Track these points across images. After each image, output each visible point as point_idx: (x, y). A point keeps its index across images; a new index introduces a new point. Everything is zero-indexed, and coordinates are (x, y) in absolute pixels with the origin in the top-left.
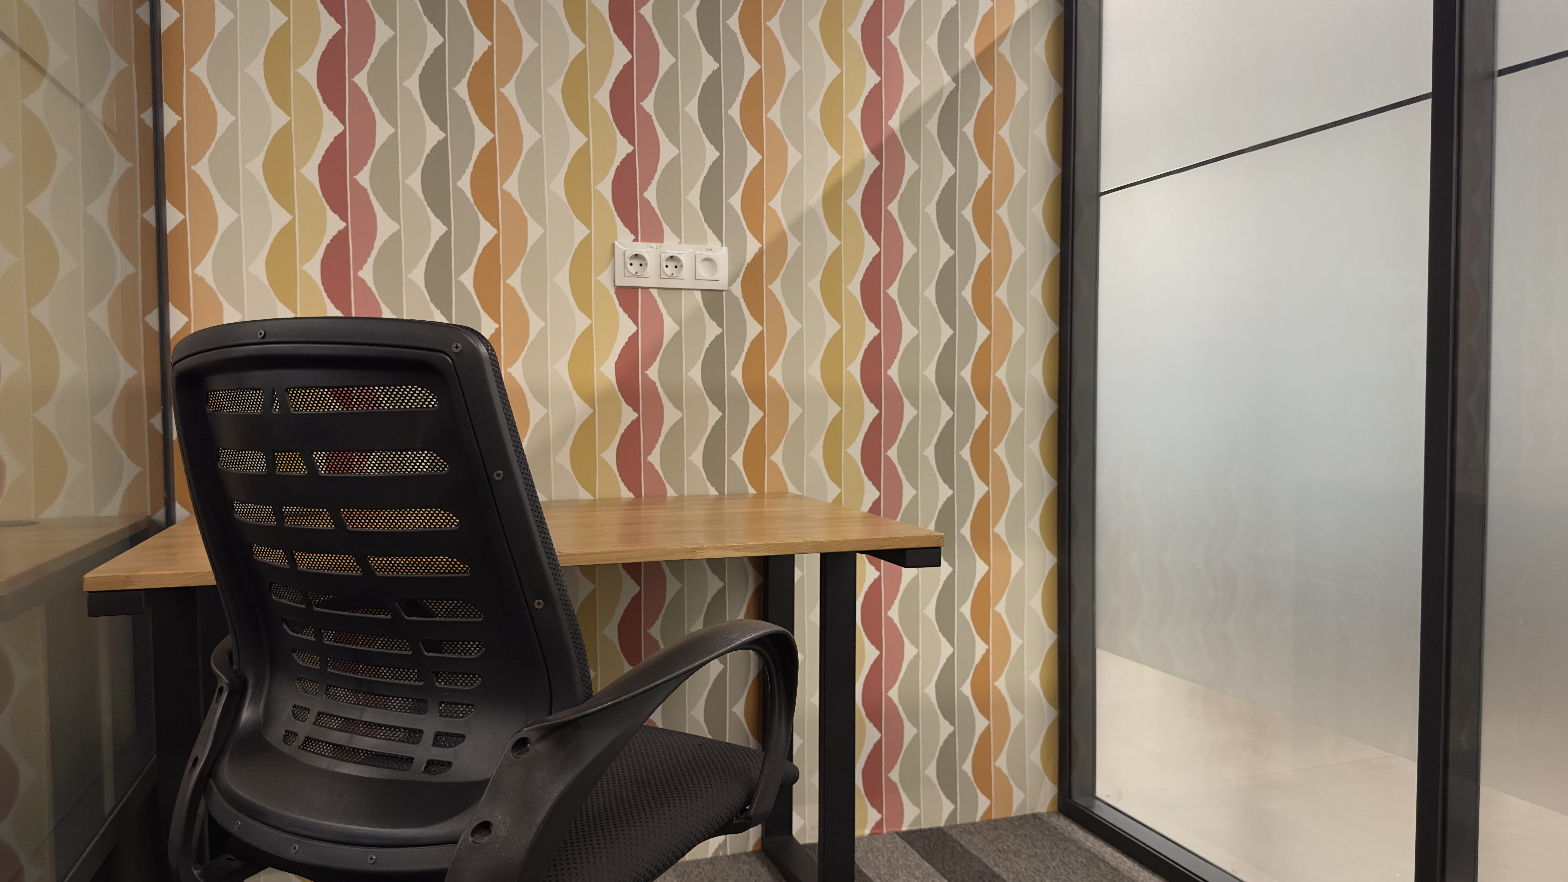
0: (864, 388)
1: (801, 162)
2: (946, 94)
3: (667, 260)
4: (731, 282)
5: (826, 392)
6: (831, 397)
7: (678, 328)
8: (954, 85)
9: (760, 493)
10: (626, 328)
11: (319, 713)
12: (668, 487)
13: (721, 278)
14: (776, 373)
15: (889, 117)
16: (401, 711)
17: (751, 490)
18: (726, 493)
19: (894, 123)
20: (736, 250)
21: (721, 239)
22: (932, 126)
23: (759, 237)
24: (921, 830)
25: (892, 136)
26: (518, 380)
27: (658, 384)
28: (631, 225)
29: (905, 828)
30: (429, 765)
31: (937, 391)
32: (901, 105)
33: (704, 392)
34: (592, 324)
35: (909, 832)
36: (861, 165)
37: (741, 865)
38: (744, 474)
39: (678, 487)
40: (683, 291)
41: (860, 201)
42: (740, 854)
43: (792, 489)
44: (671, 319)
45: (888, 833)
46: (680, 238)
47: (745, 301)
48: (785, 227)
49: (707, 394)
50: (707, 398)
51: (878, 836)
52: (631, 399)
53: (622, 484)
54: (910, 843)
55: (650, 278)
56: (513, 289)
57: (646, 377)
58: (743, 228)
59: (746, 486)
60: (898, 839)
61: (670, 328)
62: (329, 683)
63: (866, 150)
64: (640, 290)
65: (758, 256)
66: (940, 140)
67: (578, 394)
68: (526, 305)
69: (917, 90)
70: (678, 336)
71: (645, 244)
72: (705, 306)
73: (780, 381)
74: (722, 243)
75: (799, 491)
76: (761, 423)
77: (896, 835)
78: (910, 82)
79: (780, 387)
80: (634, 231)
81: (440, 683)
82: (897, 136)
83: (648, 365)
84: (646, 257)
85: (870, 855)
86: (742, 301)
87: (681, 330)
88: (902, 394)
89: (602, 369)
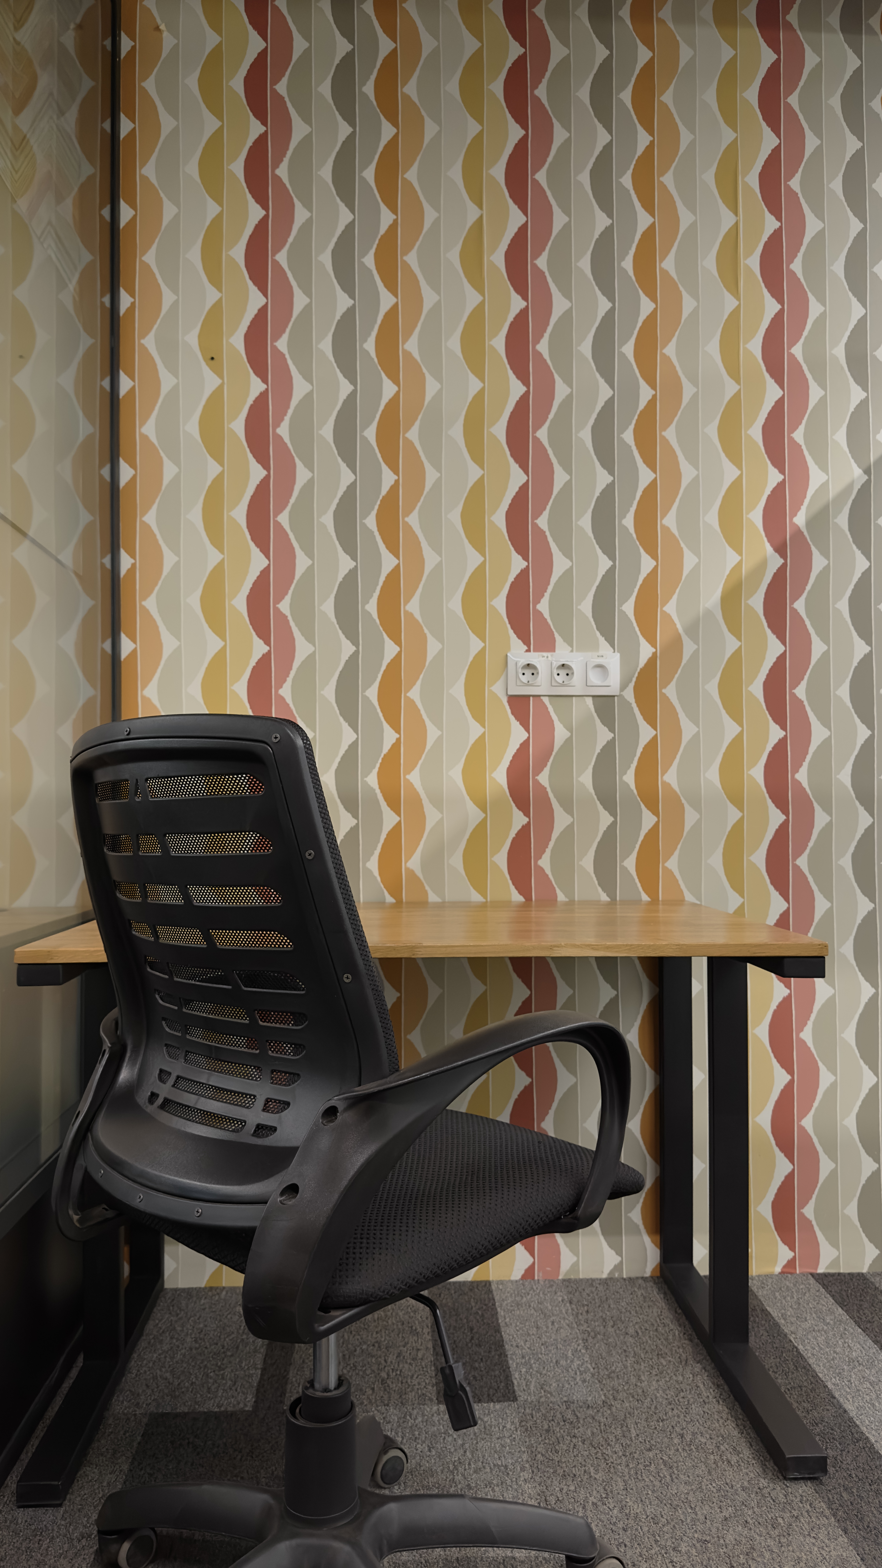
0: (768, 792)
1: (698, 566)
2: (857, 487)
3: (558, 668)
4: (623, 687)
5: (725, 797)
6: (731, 802)
7: (569, 734)
8: (866, 477)
9: (655, 900)
10: (518, 735)
11: (178, 1077)
12: (558, 891)
13: (612, 683)
14: (670, 777)
15: (794, 514)
16: (240, 1077)
17: (645, 898)
18: (618, 899)
19: (800, 519)
20: (629, 654)
21: (613, 646)
22: (842, 520)
23: (652, 642)
24: (839, 1274)
25: (798, 533)
26: (416, 786)
27: (549, 790)
28: (523, 635)
29: (821, 1270)
30: (259, 1129)
31: (854, 796)
32: (807, 501)
33: (595, 797)
34: (485, 732)
35: (825, 1275)
36: (763, 564)
37: (636, 1289)
38: (637, 881)
39: (570, 892)
40: (574, 698)
41: (763, 600)
42: (637, 1278)
43: (689, 897)
44: (561, 726)
45: (800, 1273)
46: (572, 646)
47: (638, 706)
48: (681, 630)
49: (599, 799)
50: (598, 803)
51: (789, 1276)
52: (523, 805)
53: (512, 888)
54: (825, 1286)
55: (541, 686)
56: (413, 702)
57: (537, 783)
58: (636, 634)
59: (640, 893)
60: (812, 1281)
61: (560, 733)
62: (188, 1050)
63: (769, 549)
64: (531, 698)
65: (652, 661)
66: (851, 534)
67: (471, 799)
68: (425, 716)
69: (824, 486)
70: (568, 742)
71: (537, 654)
72: (596, 712)
73: (675, 785)
74: (614, 649)
75: (697, 899)
76: (655, 829)
77: (810, 1276)
78: (816, 478)
79: (675, 792)
80: (527, 642)
81: (272, 1052)
82: (802, 533)
83: (539, 770)
84: (538, 666)
85: (777, 1294)
86: (634, 705)
87: (572, 736)
88: (813, 799)
89: (494, 775)
